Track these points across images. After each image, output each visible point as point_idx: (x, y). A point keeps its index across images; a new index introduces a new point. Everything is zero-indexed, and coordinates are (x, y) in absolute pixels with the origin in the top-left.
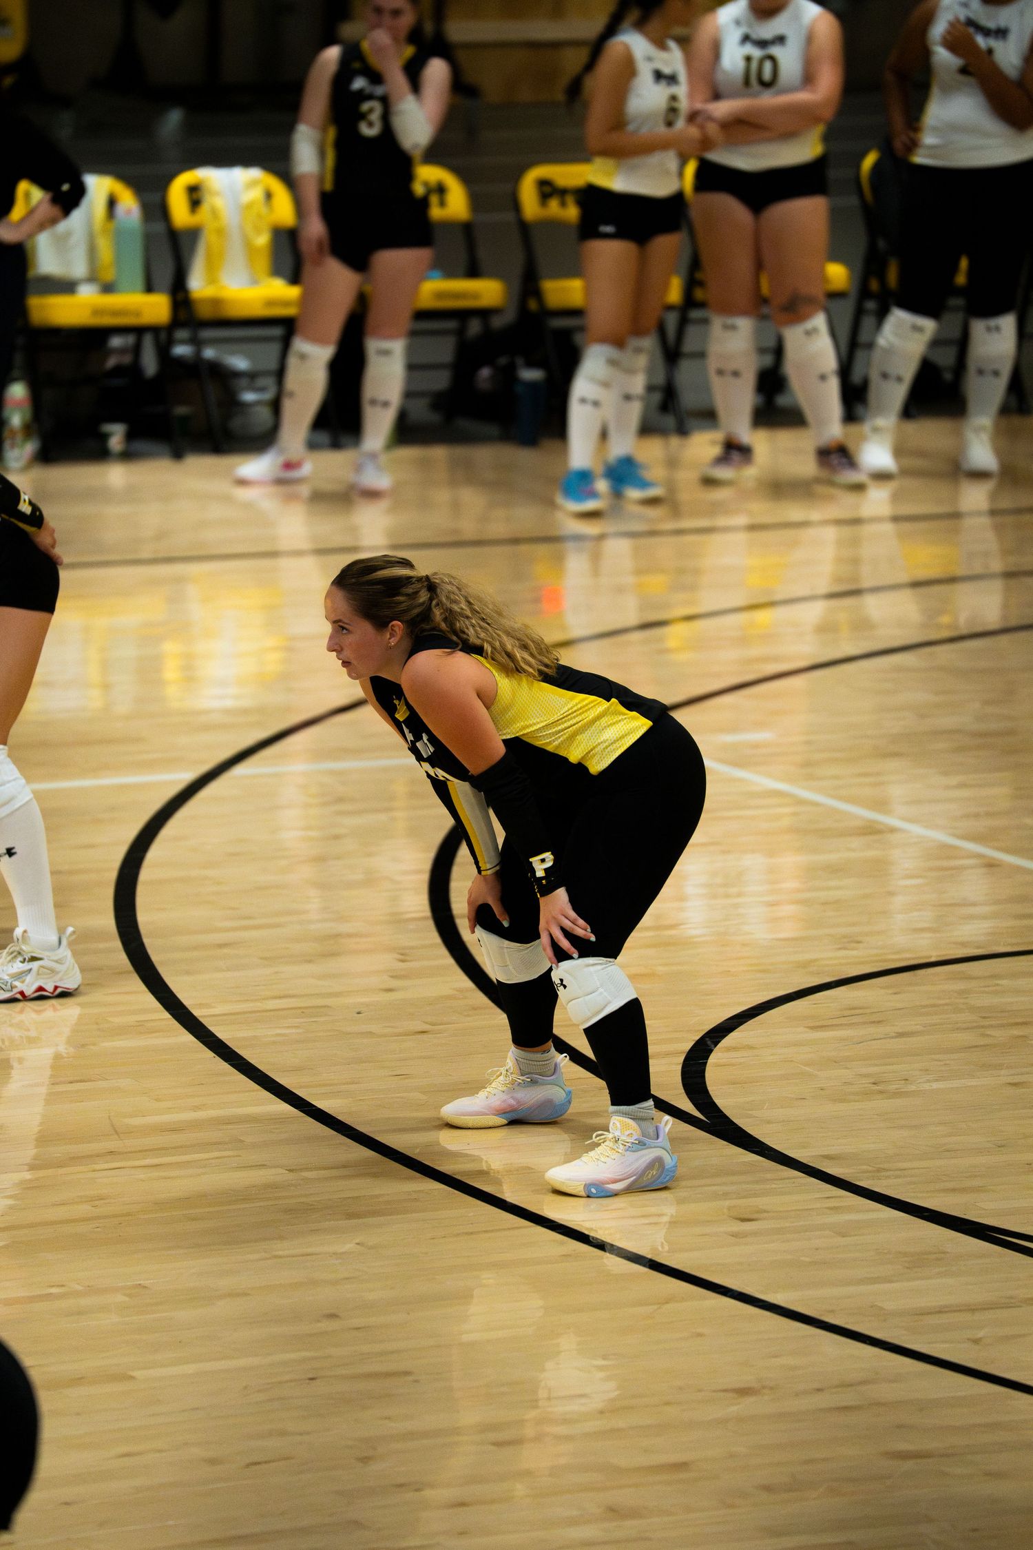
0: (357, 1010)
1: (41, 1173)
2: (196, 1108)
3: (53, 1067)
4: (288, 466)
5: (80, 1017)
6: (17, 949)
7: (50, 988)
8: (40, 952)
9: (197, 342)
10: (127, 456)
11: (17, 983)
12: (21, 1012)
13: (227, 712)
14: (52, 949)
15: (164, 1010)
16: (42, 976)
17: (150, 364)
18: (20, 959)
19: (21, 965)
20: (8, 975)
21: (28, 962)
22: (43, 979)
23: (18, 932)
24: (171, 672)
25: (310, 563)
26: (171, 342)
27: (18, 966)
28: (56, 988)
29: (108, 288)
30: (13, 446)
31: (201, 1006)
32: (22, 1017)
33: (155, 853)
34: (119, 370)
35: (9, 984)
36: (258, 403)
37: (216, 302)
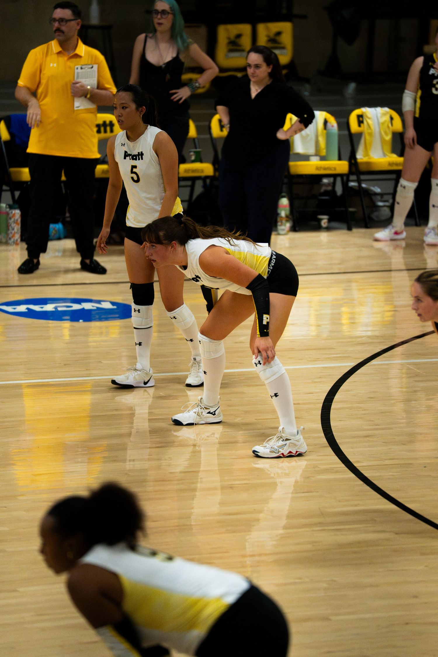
0: (424, 466)
1: (289, 531)
2: (356, 505)
3: (294, 486)
4: (396, 233)
5: (307, 465)
6: (280, 435)
7: (294, 452)
8: (290, 436)
9: (359, 181)
10: (328, 229)
11: (280, 450)
12: (282, 462)
13: (369, 337)
14: (294, 435)
15: (342, 463)
16: (291, 447)
17: (339, 190)
18: (282, 439)
19: (282, 442)
20: (277, 446)
21: (285, 441)
22: (291, 448)
23: (280, 428)
24: (345, 320)
25: (405, 274)
26: (348, 180)
27: (281, 443)
28: (297, 452)
29: (323, 158)
30: (281, 225)
31: (358, 462)
32: (283, 464)
33: (338, 397)
34: (326, 193)
35: (277, 450)
36: (384, 206)
37: (368, 164)
